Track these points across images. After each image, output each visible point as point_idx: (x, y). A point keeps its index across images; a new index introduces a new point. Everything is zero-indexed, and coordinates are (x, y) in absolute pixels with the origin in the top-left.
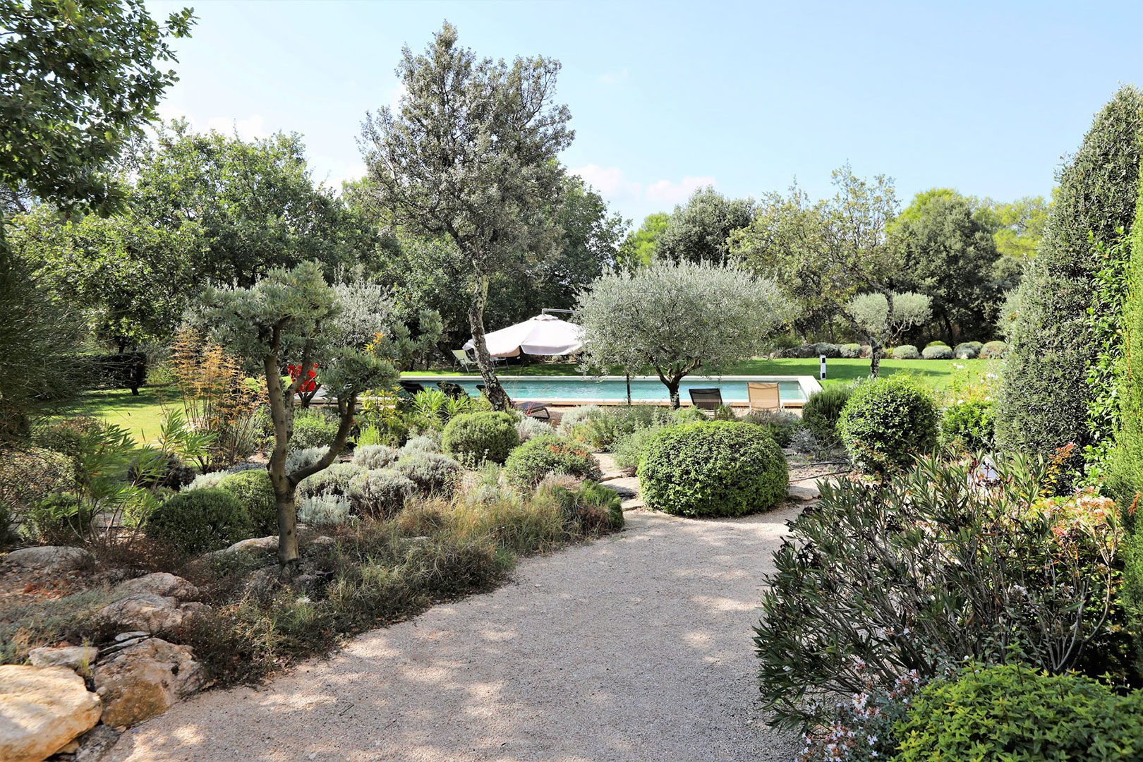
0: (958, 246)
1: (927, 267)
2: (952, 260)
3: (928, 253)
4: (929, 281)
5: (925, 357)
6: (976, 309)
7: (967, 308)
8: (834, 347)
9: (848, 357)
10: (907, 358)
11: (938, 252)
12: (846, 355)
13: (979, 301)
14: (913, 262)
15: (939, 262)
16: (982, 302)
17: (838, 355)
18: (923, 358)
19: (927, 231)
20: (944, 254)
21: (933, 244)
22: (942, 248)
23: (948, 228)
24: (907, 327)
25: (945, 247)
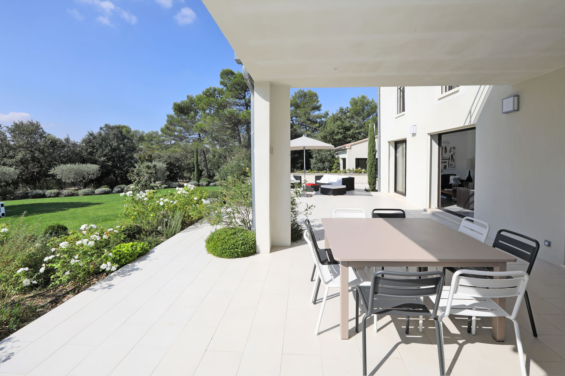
0: (116, 144)
1: (102, 152)
2: (113, 150)
3: (102, 147)
4: (103, 159)
5: (96, 194)
6: (126, 171)
7: (122, 170)
8: (40, 192)
9: (50, 197)
10: (86, 195)
11: (107, 146)
12: (49, 196)
13: (127, 167)
14: (95, 150)
15: (107, 151)
16: (128, 168)
17: (44, 196)
18: (95, 195)
19: (101, 137)
20: (109, 147)
21: (104, 143)
22: (108, 145)
23: (111, 136)
24: (88, 180)
25: (110, 144)
